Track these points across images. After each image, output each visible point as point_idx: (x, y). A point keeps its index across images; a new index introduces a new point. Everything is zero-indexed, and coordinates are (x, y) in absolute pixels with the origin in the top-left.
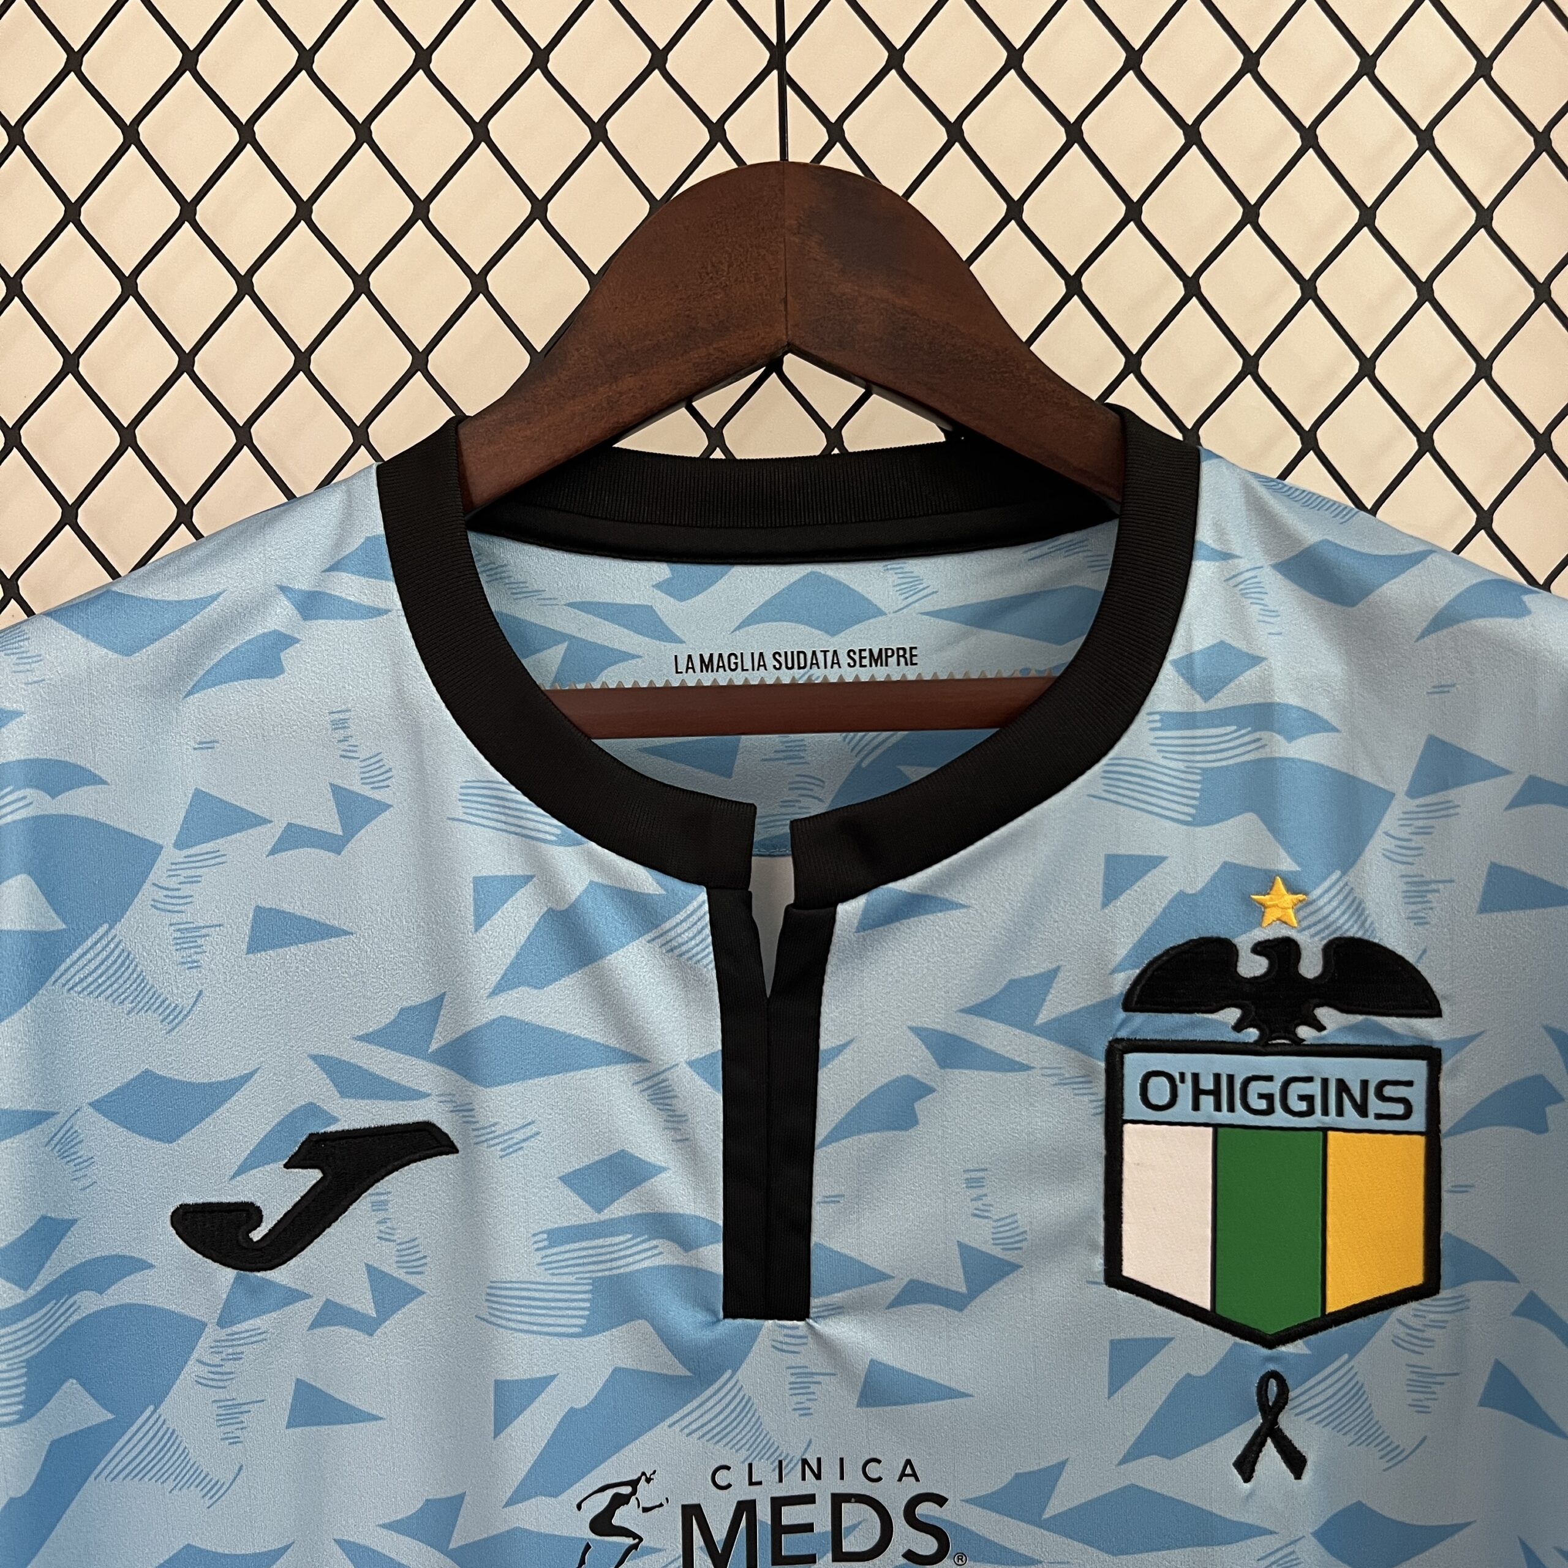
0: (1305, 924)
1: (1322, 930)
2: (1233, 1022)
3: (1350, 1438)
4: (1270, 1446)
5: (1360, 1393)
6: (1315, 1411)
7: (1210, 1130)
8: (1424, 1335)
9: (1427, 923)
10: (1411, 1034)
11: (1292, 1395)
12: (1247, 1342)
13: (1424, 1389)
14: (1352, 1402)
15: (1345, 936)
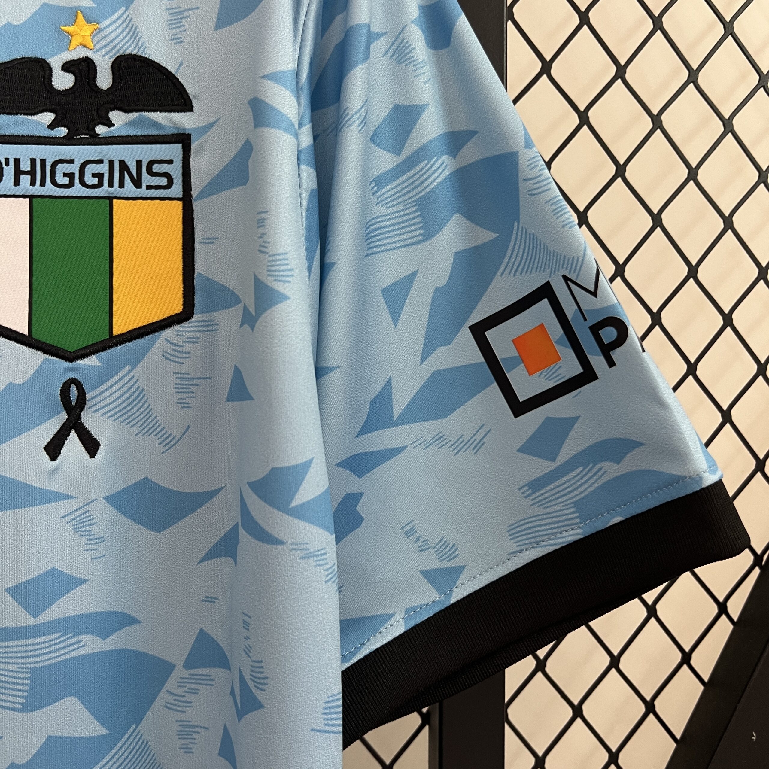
0: (98, 47)
1: (110, 51)
2: (48, 122)
3: (136, 430)
4: (73, 437)
5: (142, 395)
6: (107, 409)
7: (28, 200)
8: (184, 349)
9: (182, 42)
10: (171, 125)
11: (88, 396)
12: (55, 358)
13: (185, 390)
14: (135, 402)
15: (126, 53)
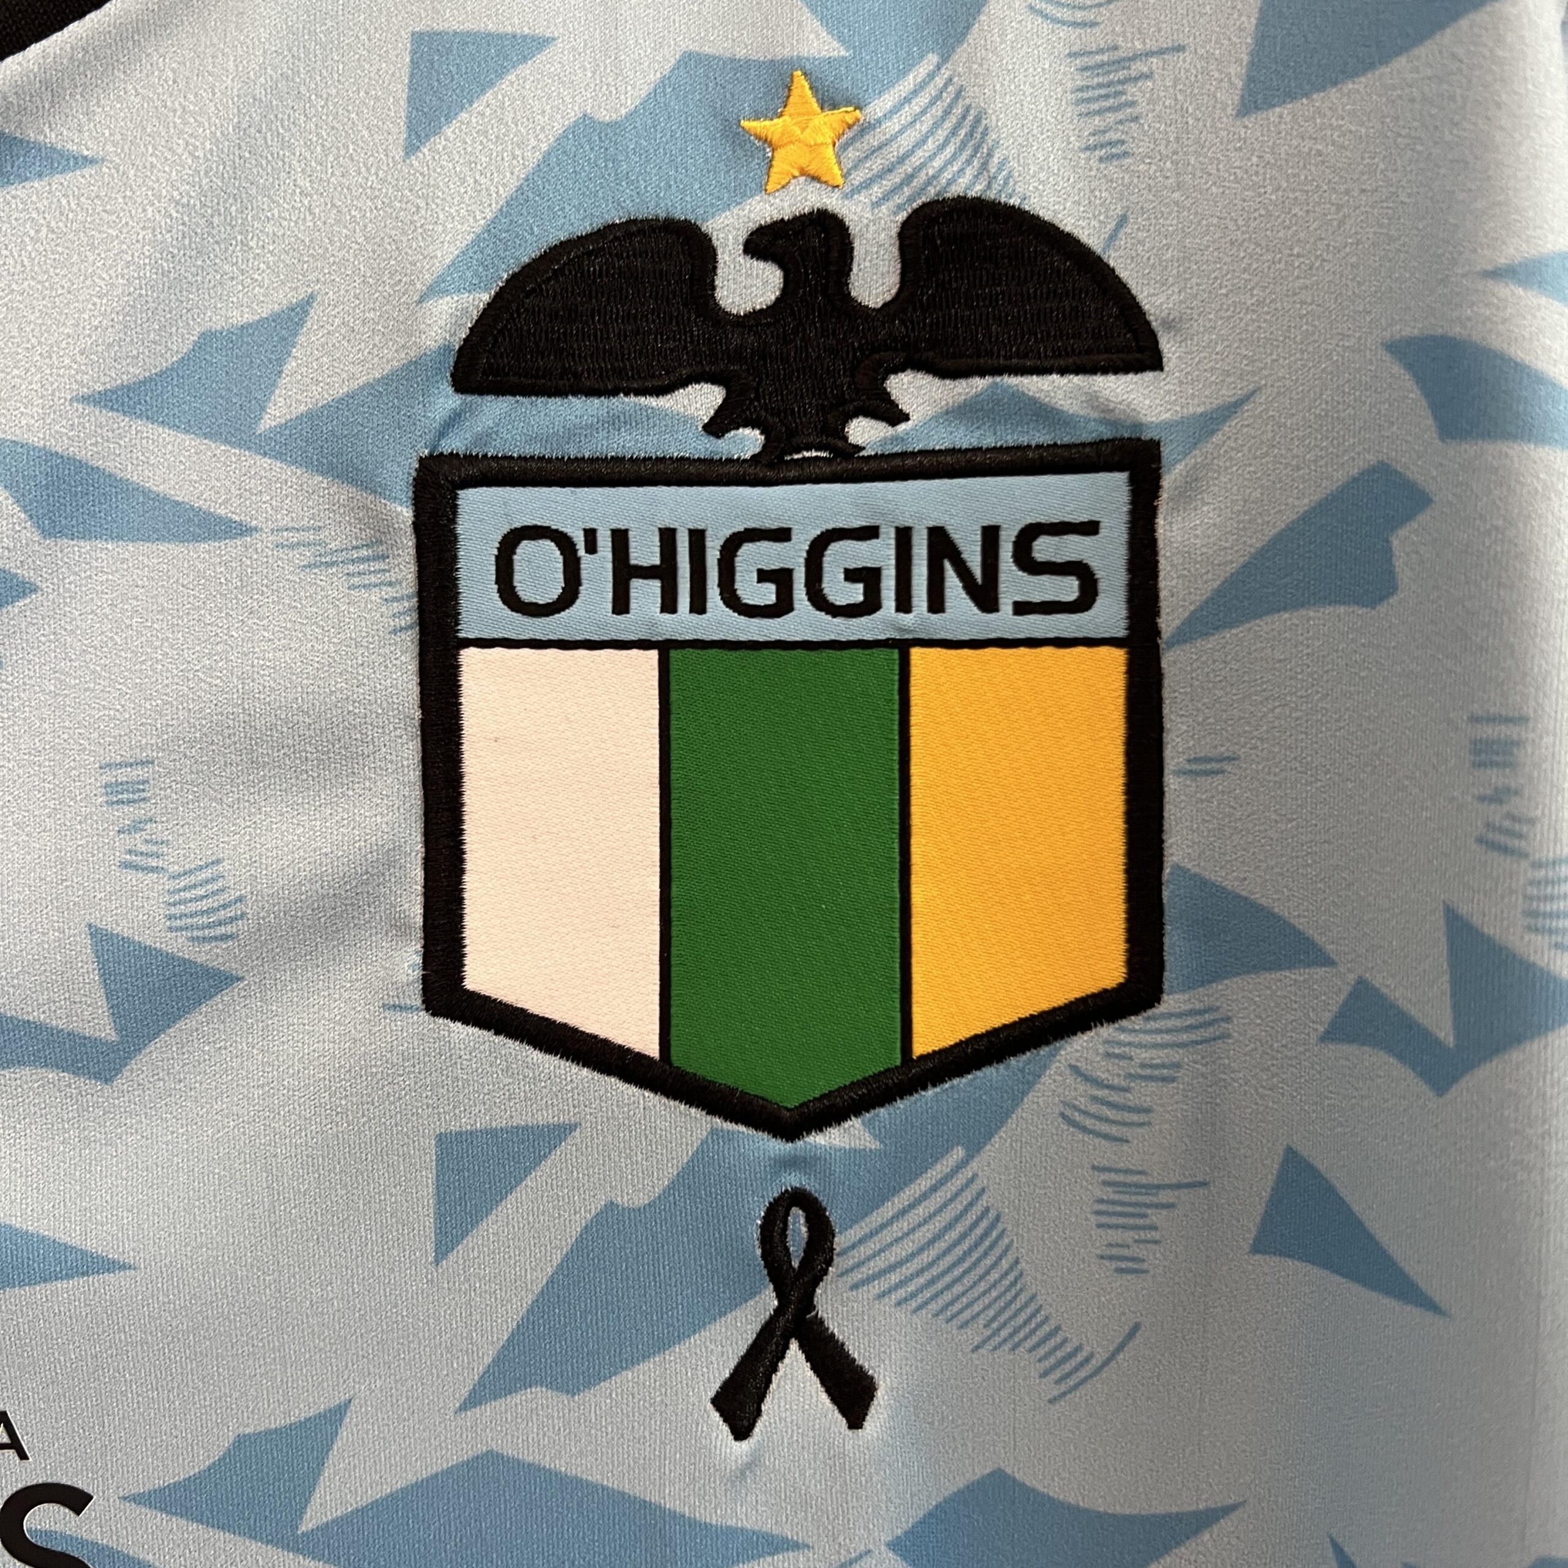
0: (858, 177)
1: (897, 189)
2: (705, 414)
3: (973, 1334)
4: (795, 1360)
5: (994, 1234)
6: (894, 1278)
7: (653, 655)
8: (1131, 1099)
9: (1125, 154)
10: (1094, 415)
11: (840, 1241)
12: (742, 1128)
13: (1131, 1221)
14: (975, 1255)
15: (948, 195)
